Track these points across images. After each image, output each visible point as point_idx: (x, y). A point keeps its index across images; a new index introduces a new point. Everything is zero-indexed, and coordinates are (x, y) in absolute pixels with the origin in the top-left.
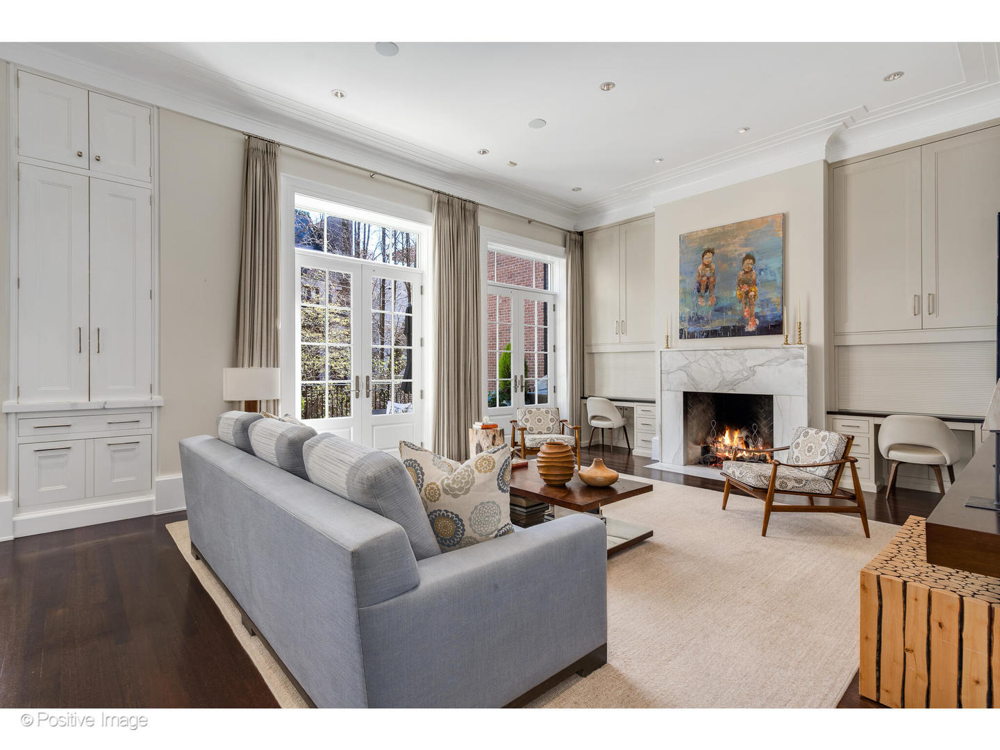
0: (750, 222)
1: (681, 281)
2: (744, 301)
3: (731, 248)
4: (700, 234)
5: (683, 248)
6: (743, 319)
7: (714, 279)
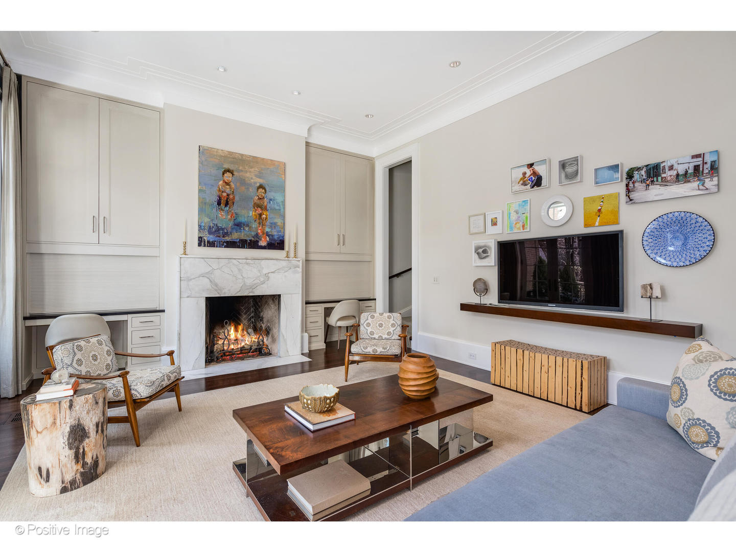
2: (258, 221)
3: (248, 175)
7: (234, 197)
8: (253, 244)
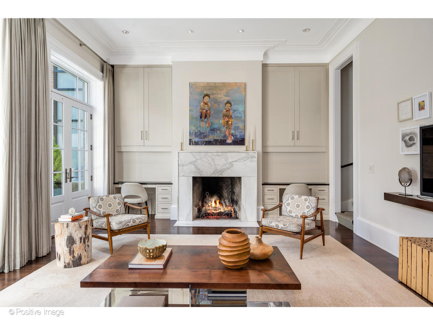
0: (229, 83)
1: (190, 110)
2: (226, 126)
3: (219, 96)
4: (202, 85)
5: (192, 91)
6: (225, 136)
7: (210, 113)
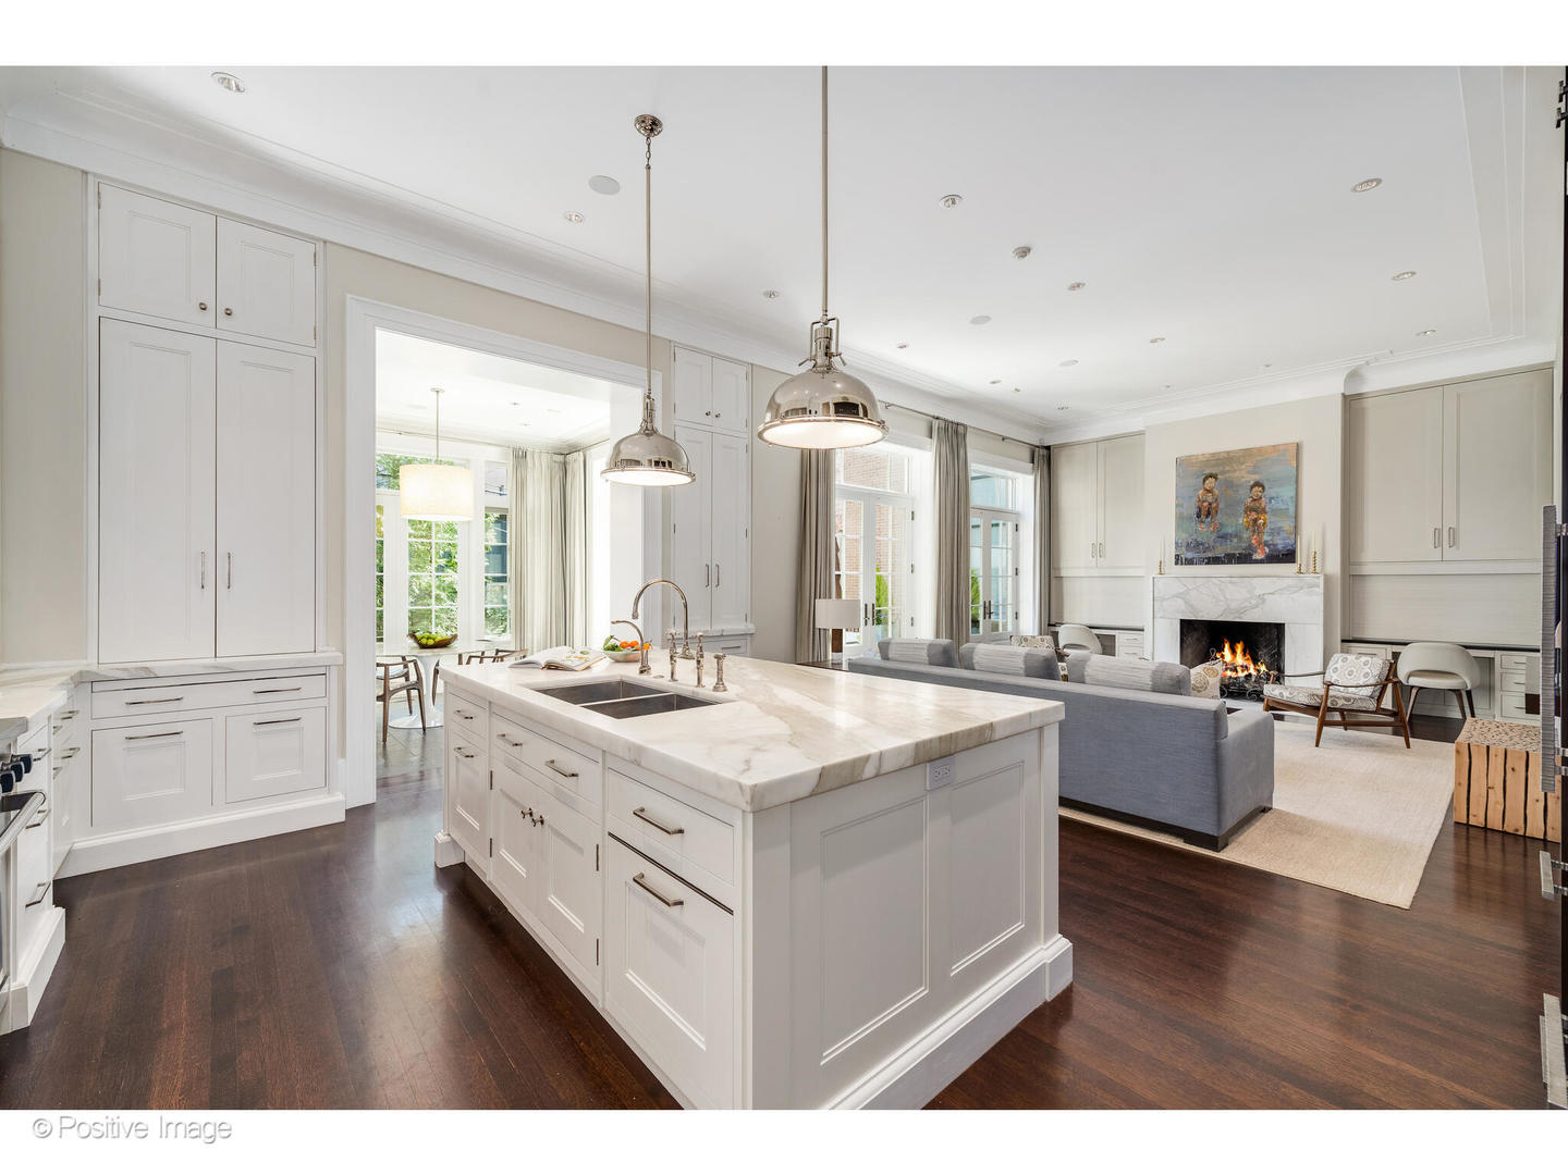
0: (1259, 449)
1: (1177, 505)
3: (1237, 474)
4: (1201, 458)
5: (1181, 471)
7: (1217, 505)
8: (1245, 558)
